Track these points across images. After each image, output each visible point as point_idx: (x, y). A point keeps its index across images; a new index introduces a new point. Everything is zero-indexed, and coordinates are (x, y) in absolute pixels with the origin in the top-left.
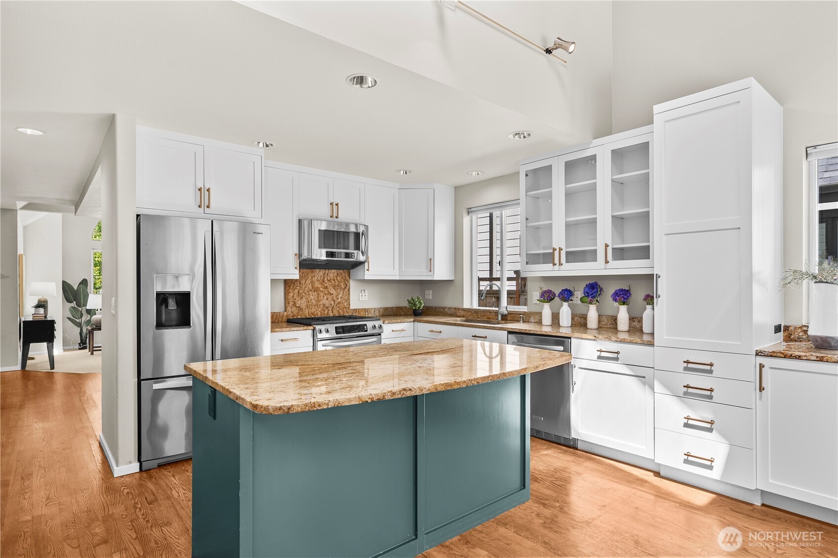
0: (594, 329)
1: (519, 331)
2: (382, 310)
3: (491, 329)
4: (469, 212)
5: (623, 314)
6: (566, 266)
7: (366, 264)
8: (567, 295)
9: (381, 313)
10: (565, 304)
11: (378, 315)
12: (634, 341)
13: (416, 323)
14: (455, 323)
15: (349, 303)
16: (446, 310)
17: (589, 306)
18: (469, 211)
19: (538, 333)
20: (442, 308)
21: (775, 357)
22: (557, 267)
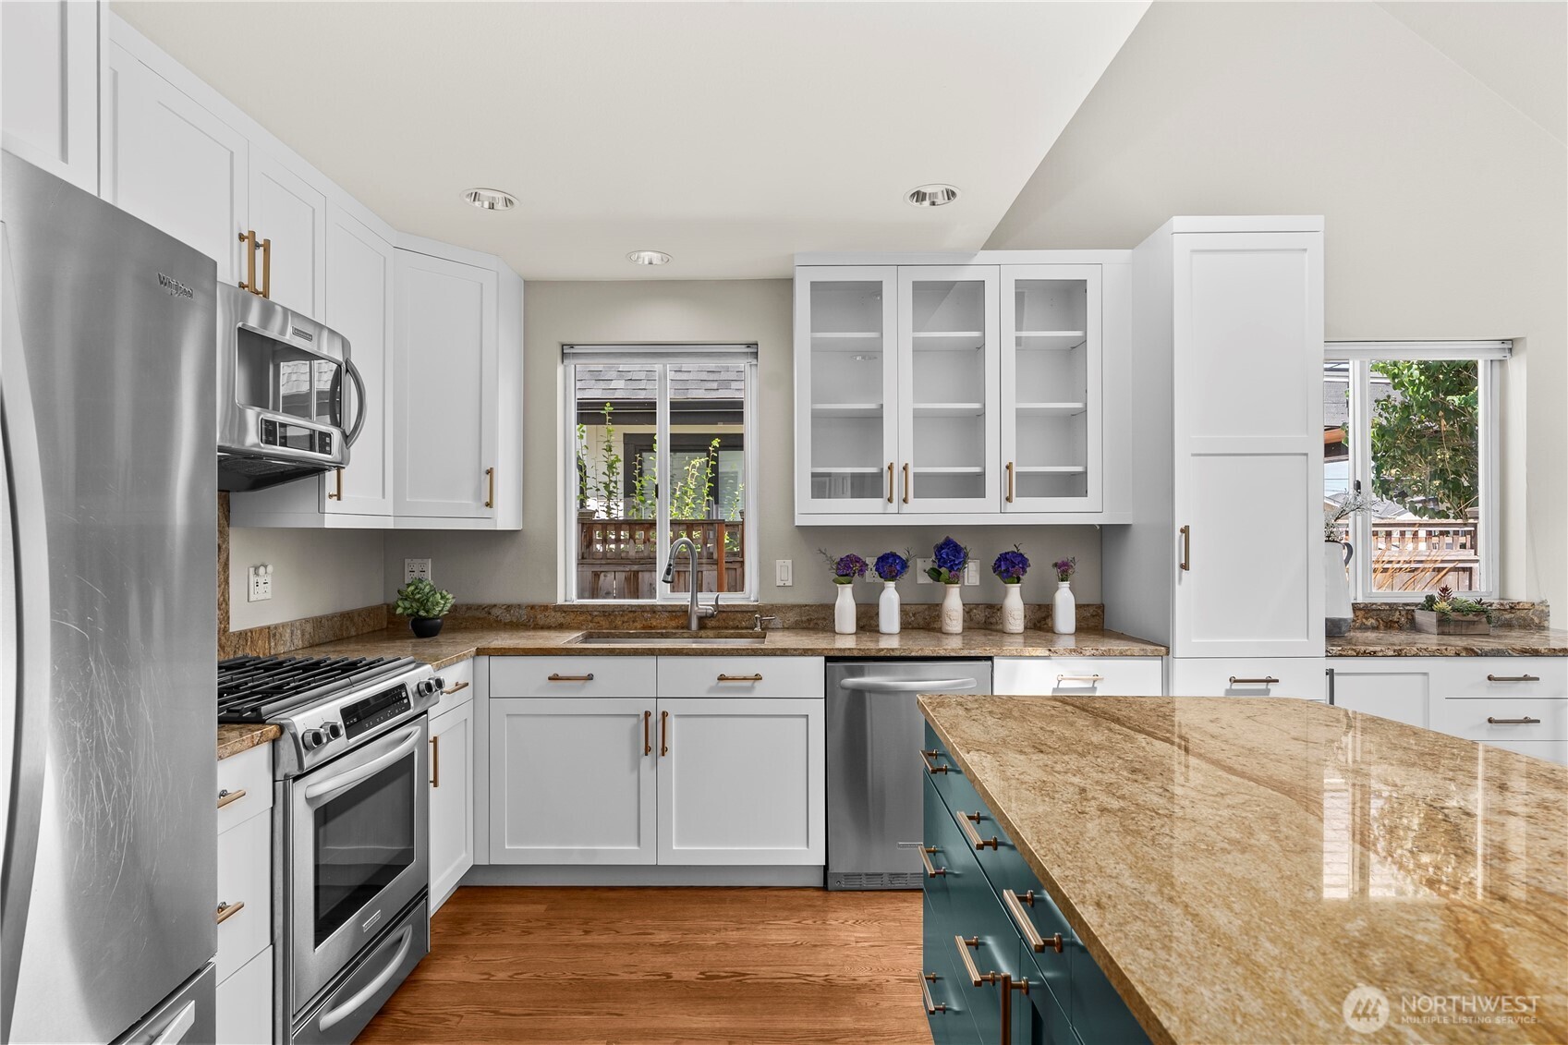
0: (956, 634)
1: (861, 654)
2: (309, 628)
3: (775, 655)
4: (563, 354)
5: (1015, 602)
6: (914, 503)
7: (331, 476)
8: (891, 567)
9: (307, 636)
10: (891, 585)
11: (300, 644)
12: (1129, 653)
13: (484, 660)
14: (649, 649)
15: (227, 612)
16: (496, 612)
17: (946, 588)
18: (566, 352)
19: (913, 654)
20: (480, 607)
21: (1345, 656)
22: (893, 507)
